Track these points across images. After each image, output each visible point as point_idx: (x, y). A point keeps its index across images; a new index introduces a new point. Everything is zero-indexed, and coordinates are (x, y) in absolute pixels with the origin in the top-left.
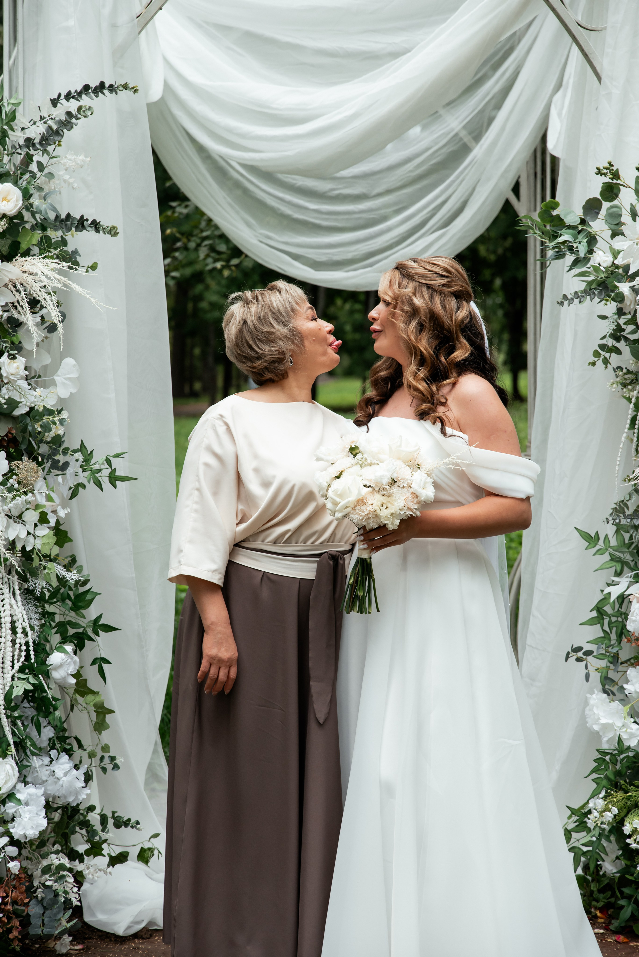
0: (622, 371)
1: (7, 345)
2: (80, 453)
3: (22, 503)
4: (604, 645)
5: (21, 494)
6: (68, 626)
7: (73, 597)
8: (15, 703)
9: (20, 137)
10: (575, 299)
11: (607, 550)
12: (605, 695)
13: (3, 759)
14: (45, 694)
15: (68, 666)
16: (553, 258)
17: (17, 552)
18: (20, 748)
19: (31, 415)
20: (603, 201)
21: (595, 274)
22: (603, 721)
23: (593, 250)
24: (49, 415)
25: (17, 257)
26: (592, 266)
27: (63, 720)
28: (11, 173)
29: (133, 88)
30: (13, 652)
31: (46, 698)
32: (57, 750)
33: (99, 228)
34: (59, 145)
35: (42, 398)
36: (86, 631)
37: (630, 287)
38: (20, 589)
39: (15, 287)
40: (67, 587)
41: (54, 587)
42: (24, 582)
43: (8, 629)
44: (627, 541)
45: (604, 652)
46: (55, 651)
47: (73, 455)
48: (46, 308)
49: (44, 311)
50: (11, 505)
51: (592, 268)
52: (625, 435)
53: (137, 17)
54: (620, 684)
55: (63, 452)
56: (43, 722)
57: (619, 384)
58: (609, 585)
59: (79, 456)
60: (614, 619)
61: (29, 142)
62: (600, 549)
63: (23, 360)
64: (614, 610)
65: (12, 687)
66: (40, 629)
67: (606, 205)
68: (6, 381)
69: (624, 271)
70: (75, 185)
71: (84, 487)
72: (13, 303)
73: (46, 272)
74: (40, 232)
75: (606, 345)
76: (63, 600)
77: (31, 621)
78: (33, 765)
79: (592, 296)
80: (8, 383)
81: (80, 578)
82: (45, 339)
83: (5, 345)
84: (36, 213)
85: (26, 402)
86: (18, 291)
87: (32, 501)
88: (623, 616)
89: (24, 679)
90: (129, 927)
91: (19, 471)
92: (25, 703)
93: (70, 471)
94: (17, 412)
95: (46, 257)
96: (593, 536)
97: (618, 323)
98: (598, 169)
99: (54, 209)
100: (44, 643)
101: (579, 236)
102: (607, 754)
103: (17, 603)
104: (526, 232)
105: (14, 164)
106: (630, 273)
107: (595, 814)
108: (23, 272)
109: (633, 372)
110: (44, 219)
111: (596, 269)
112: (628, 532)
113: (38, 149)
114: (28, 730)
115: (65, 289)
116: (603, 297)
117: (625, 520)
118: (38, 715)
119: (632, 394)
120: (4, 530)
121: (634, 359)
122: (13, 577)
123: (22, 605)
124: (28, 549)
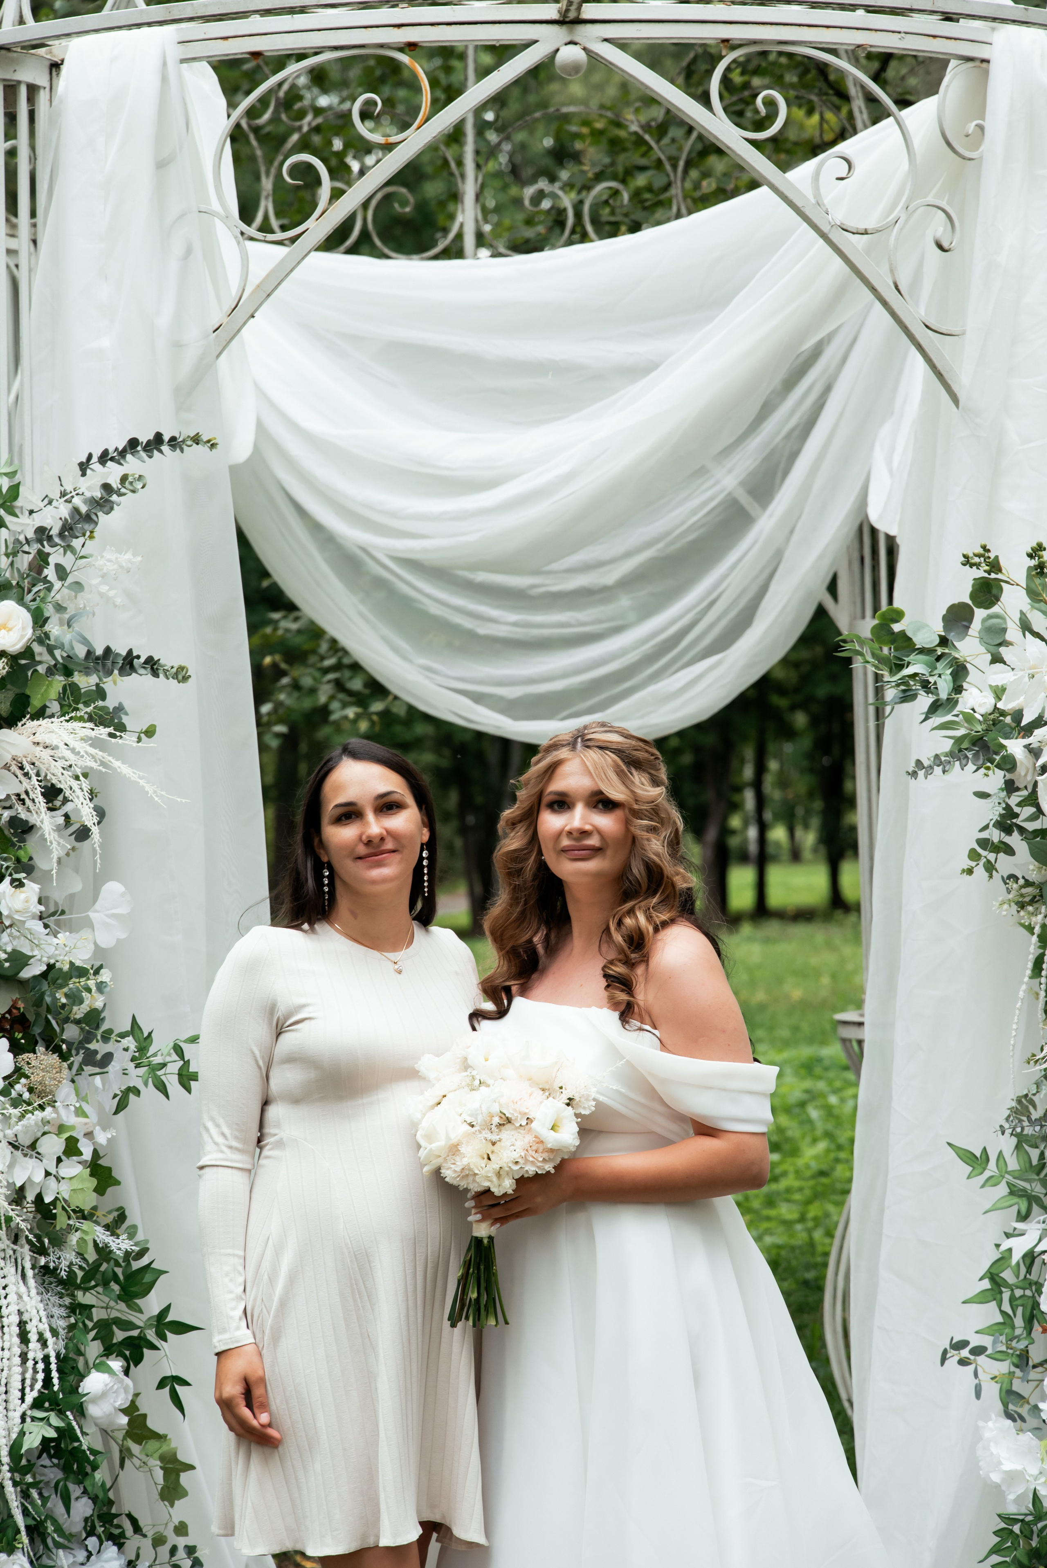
0: (1017, 883)
1: (9, 864)
2: (131, 1038)
3: (36, 1124)
4: (1004, 1336)
5: (35, 1109)
6: (114, 1327)
7: (121, 1277)
8: (28, 1461)
9: (28, 525)
10: (935, 767)
11: (1004, 1177)
12: (1009, 1422)
13: (9, 1555)
14: (76, 1444)
15: (114, 1395)
16: (898, 700)
17: (28, 1205)
18: (35, 1535)
19: (49, 978)
20: (975, 609)
21: (966, 725)
22: (1007, 1466)
23: (962, 686)
24: (80, 977)
25: (24, 720)
26: (962, 712)
27: (108, 1486)
28: (14, 583)
29: (209, 441)
30: (23, 1374)
31: (78, 1449)
32: (99, 1537)
33: (157, 669)
34: (91, 537)
35: (67, 949)
36: (145, 1335)
37: (1025, 747)
38: (33, 1267)
39: (22, 768)
40: (112, 1262)
41: (90, 1262)
42: (40, 1255)
43: (15, 1335)
44: (1035, 1162)
45: (1004, 1348)
46: (93, 1370)
47: (120, 1041)
48: (72, 801)
49: (68, 807)
50: (19, 1128)
51: (961, 716)
52: (1024, 987)
53: (214, 332)
54: (1032, 1402)
55: (102, 1037)
56: (75, 1490)
57: (1013, 904)
58: (1008, 1235)
59: (130, 1042)
60: (1018, 1293)
61: (42, 533)
62: (991, 1177)
63: (36, 887)
64: (1018, 1277)
65: (22, 1434)
66: (67, 1333)
68: (7, 923)
69: (1012, 719)
70: (118, 601)
71: (137, 1092)
72: (18, 795)
73: (72, 744)
74: (62, 678)
75: (989, 840)
76: (106, 1284)
77: (52, 1320)
78: (59, 1564)
79: (964, 762)
80: (11, 926)
81: (133, 1248)
82: (71, 851)
83: (5, 864)
84: (56, 647)
85: (42, 956)
86: (26, 775)
87: (53, 1119)
88: (1034, 1288)
89: (42, 1419)
91: (31, 1071)
92: (44, 1459)
93: (114, 1067)
94: (27, 973)
95: (71, 718)
96: (978, 1155)
97: (1007, 804)
98: (964, 556)
99: (85, 641)
100: (75, 1357)
101: (938, 664)
102: (1016, 1521)
103: (29, 1292)
105: (18, 570)
106: (1024, 722)
108: (34, 743)
109: (1034, 883)
110: (68, 656)
111: (969, 718)
112: (1037, 1147)
113: (56, 545)
114: (49, 1505)
115: (104, 770)
116: (981, 762)
117: (1032, 1128)
118: (66, 1479)
119: (1034, 919)
120: (5, 1170)
121: (1036, 863)
122: (22, 1247)
123: (38, 1294)
124: (48, 1200)
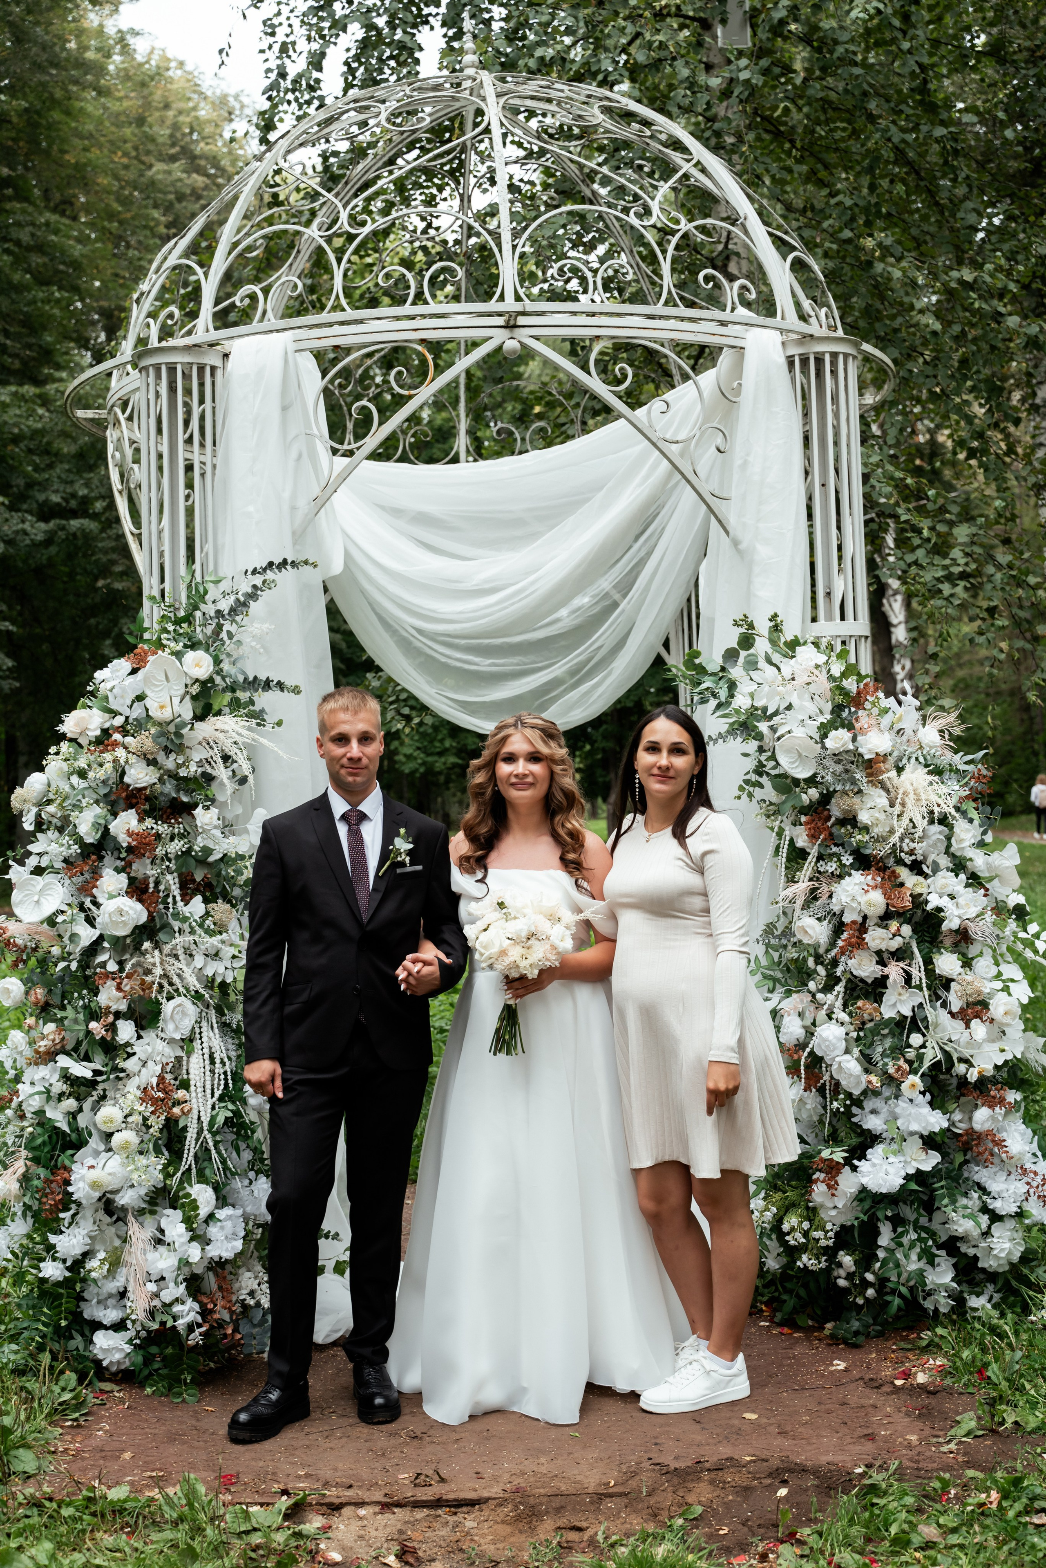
0: (766, 804)
1: (202, 797)
3: (218, 942)
5: (217, 934)
8: (219, 1129)
9: (211, 609)
10: (719, 739)
11: (760, 968)
14: (242, 1120)
16: (699, 703)
17: (215, 988)
19: (224, 861)
20: (740, 651)
21: (736, 715)
23: (734, 694)
24: (241, 860)
25: (210, 717)
26: (734, 709)
28: (204, 642)
29: (313, 563)
30: (213, 1080)
31: (244, 1123)
32: (256, 1172)
33: (283, 687)
34: (246, 615)
35: (233, 845)
37: (768, 726)
38: (217, 1022)
39: (209, 744)
42: (221, 1016)
44: (776, 960)
48: (238, 762)
49: (236, 765)
51: (733, 711)
53: (316, 499)
56: (242, 1145)
57: (763, 815)
61: (219, 613)
63: (216, 811)
67: (743, 654)
68: (200, 831)
69: (762, 712)
70: (262, 650)
72: (207, 759)
73: (236, 729)
74: (230, 694)
75: (749, 780)
77: (228, 1052)
79: (735, 736)
80: (202, 832)
82: (237, 790)
83: (199, 797)
84: (227, 676)
85: (220, 849)
86: (212, 747)
87: (227, 940)
89: (224, 1107)
90: (327, 1336)
91: (215, 913)
92: (227, 1128)
94: (211, 859)
95: (236, 716)
97: (760, 760)
98: (734, 621)
99: (244, 673)
101: (720, 682)
103: (215, 1036)
104: (674, 680)
105: (206, 634)
106: (768, 713)
107: (756, 1213)
108: (215, 730)
109: (775, 803)
110: (234, 681)
111: (737, 712)
112: (777, 951)
113: (227, 620)
115: (255, 744)
116: (745, 736)
117: (774, 941)
118: (238, 1139)
119: (774, 824)
120: (202, 967)
121: (775, 793)
122: (211, 1011)
123: (220, 1037)
124: (226, 984)
